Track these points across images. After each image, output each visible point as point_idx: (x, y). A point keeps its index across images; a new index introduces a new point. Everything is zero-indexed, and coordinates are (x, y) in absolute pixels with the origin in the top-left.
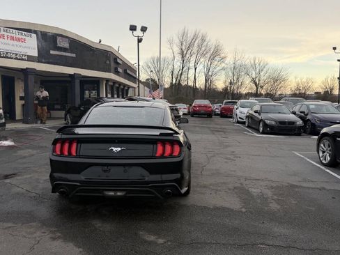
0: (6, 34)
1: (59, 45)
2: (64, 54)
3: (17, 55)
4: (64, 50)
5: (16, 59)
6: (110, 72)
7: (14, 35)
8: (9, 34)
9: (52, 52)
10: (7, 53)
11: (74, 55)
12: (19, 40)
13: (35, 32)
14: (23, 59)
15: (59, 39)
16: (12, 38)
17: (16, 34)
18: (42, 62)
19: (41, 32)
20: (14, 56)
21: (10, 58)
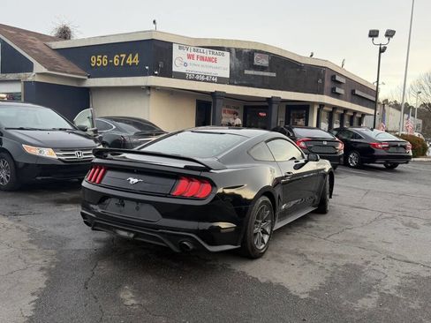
0: (196, 54)
1: (256, 63)
2: (261, 73)
3: (205, 76)
4: (263, 68)
5: (205, 81)
6: (322, 94)
7: (204, 55)
8: (199, 54)
9: (246, 72)
10: (195, 75)
11: (274, 75)
12: (210, 60)
13: (229, 50)
14: (212, 82)
15: (256, 56)
16: (202, 59)
17: (208, 53)
18: (233, 84)
19: (236, 49)
20: (203, 78)
21: (199, 80)
